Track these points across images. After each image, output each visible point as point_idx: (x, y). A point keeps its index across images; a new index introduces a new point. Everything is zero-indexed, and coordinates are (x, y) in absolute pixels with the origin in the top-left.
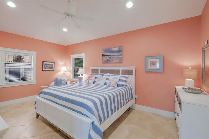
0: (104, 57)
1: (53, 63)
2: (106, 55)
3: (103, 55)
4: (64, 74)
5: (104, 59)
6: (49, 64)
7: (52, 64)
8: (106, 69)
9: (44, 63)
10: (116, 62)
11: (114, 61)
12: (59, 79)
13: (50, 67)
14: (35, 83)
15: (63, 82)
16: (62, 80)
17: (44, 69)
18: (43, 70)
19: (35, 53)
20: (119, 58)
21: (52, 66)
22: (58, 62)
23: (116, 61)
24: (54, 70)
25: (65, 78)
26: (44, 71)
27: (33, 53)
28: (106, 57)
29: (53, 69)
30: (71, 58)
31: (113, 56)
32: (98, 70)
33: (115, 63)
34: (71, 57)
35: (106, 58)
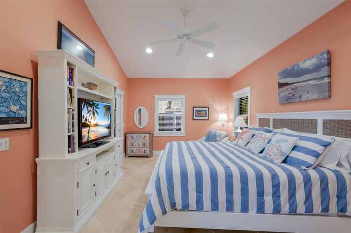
0: (282, 89)
1: (207, 109)
2: (287, 84)
3: (281, 85)
4: (223, 125)
5: (282, 95)
6: (201, 111)
7: (206, 111)
8: (286, 118)
9: (195, 109)
10: (309, 99)
11: (304, 98)
12: (212, 133)
13: (202, 114)
14: (184, 135)
15: (217, 138)
16: (217, 135)
17: (195, 118)
18: (193, 119)
19: (184, 97)
20: (318, 86)
21: (206, 114)
22: (214, 106)
23: (312, 96)
24: (208, 119)
25: (222, 132)
26: (195, 119)
27: (182, 97)
28: (285, 88)
29: (206, 118)
30: (233, 98)
31: (302, 84)
32: (269, 119)
33: (307, 101)
34: (234, 96)
35: (287, 91)
